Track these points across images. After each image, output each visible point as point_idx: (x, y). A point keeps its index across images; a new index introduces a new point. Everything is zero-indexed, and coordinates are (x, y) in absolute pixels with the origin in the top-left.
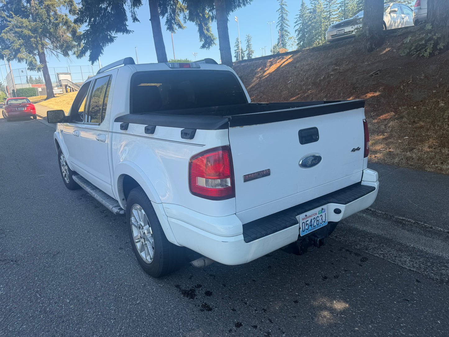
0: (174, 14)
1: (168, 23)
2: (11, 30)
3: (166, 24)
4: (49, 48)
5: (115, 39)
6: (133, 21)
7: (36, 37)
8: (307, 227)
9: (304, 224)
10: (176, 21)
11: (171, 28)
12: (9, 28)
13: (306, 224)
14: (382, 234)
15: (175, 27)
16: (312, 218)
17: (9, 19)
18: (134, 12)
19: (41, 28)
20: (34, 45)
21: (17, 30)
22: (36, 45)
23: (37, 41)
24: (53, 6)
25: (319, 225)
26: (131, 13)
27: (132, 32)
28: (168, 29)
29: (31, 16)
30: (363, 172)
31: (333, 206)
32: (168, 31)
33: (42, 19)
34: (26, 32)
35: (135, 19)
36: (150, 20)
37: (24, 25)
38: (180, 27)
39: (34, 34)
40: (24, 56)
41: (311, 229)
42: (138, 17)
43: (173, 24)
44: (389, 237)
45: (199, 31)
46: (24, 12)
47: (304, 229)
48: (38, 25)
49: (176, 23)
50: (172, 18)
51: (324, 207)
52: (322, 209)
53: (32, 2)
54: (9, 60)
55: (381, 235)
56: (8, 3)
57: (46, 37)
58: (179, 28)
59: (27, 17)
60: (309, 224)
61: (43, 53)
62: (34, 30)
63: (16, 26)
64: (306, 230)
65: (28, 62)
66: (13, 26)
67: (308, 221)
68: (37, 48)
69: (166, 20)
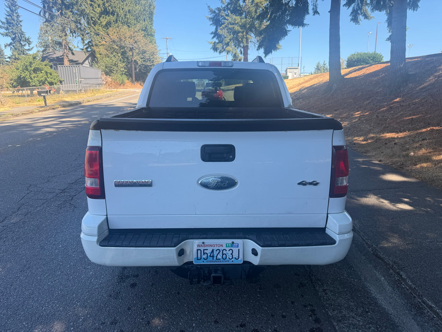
0: (362, 5)
1: (353, 14)
2: (226, 26)
3: (351, 15)
4: (253, 42)
5: (289, 32)
6: (314, 14)
7: (243, 32)
8: (205, 256)
9: (199, 251)
10: (362, 11)
11: (355, 19)
12: (225, 25)
13: (204, 253)
14: (392, 314)
15: (361, 17)
16: (215, 248)
17: (227, 18)
18: (316, 5)
19: (249, 24)
20: (240, 39)
21: (230, 26)
22: (242, 39)
23: (243, 36)
24: (261, 3)
25: (226, 260)
26: (313, 6)
27: (307, 25)
28: (352, 20)
29: (244, 13)
30: (327, 216)
31: (251, 244)
32: (352, 22)
33: (252, 16)
34: (237, 28)
35: (316, 12)
36: (329, 12)
37: (236, 22)
38: (366, 17)
39: (242, 29)
40: (231, 49)
41: (212, 261)
42: (318, 10)
43: (359, 14)
44: (397, 321)
45: (387, 21)
46: (238, 10)
47: (199, 256)
48: (247, 21)
49: (363, 13)
50: (359, 7)
51: (236, 241)
52: (233, 243)
53: (247, 1)
54: (220, 52)
55: (390, 314)
56: (228, 4)
57: (253, 32)
58: (364, 19)
59: (241, 14)
60: (209, 254)
61: (247, 46)
62: (243, 26)
63: (230, 23)
64: (202, 260)
65: (233, 54)
66: (228, 24)
67: (207, 250)
68: (242, 42)
69: (352, 11)
